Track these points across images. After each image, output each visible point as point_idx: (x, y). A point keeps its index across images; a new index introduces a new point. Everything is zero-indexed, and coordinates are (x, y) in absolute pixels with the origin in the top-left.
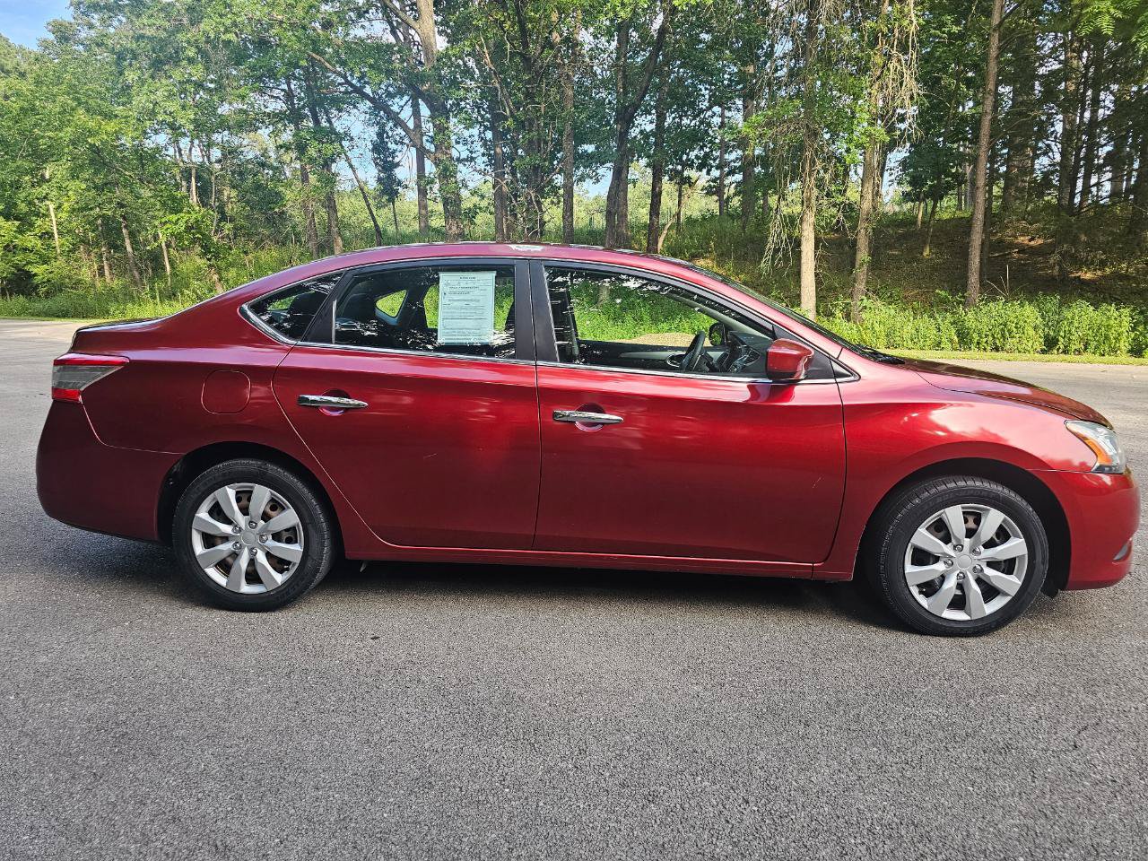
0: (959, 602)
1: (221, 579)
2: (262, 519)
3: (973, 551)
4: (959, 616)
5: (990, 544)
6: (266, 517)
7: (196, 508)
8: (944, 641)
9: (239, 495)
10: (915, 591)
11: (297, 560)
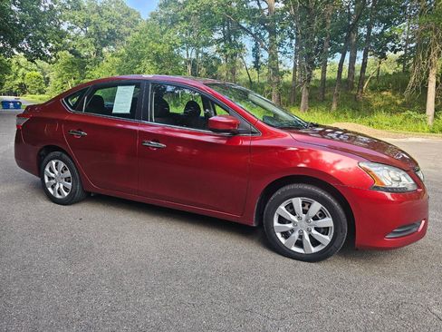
0: (299, 244)
3: (307, 220)
4: (300, 250)
5: (315, 218)
7: (45, 167)
8: (292, 261)
10: (279, 235)
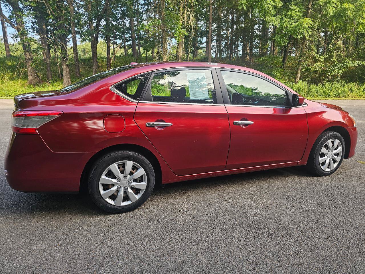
1: (112, 202)
2: (129, 175)
6: (131, 174)
9: (119, 166)
11: (144, 188)
